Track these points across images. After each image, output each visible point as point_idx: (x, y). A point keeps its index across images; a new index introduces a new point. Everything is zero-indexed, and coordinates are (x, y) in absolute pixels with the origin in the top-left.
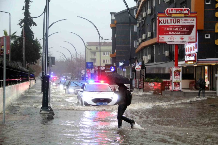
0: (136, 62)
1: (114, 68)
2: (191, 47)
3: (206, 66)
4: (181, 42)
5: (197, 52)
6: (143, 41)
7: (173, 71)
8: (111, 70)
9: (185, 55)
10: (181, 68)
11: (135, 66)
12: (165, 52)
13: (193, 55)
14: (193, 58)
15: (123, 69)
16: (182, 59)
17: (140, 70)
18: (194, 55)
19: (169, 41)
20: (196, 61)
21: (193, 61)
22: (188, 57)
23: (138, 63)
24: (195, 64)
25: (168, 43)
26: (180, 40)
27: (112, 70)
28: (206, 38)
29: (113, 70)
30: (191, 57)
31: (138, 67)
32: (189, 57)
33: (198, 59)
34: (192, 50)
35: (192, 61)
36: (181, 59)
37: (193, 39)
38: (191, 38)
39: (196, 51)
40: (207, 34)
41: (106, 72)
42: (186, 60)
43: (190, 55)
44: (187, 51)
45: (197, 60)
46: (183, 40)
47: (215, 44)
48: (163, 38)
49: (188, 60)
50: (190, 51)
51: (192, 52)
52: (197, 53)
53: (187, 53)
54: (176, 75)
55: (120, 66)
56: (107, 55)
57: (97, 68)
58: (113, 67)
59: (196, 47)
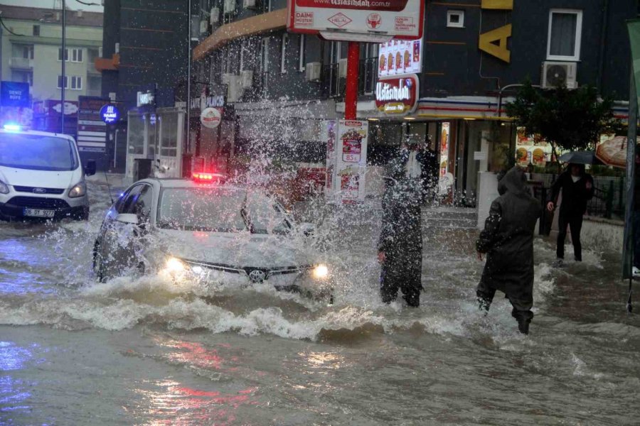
0: (203, 95)
1: (115, 111)
2: (398, 55)
3: (443, 123)
4: (369, 33)
5: (419, 71)
6: (224, 18)
7: (340, 136)
8: (104, 119)
9: (378, 80)
10: (365, 124)
11: (199, 111)
12: (304, 65)
13: (405, 84)
14: (403, 93)
15: (148, 117)
16: (366, 94)
17: (215, 124)
18: (409, 82)
19: (329, 30)
20: (412, 105)
21: (404, 101)
22: (387, 87)
23: (209, 99)
24: (409, 115)
25: (327, 36)
26: (367, 27)
27: (107, 119)
28: (450, 24)
29: (110, 120)
30: (399, 88)
31: (210, 113)
32: (391, 87)
33: (420, 98)
34: (402, 65)
35: (399, 101)
36: (363, 93)
37: (410, 28)
38: (405, 22)
39: (415, 67)
40: (455, 13)
41: (80, 122)
42: (379, 97)
43: (394, 82)
44: (386, 67)
45: (419, 102)
46: (379, 28)
47: (481, 47)
48: (308, 18)
49: (388, 98)
50: (394, 66)
51: (400, 71)
52: (417, 74)
53: (383, 74)
54: (349, 149)
55: (138, 105)
56: (75, 59)
57: (46, 109)
58: (110, 109)
59: (415, 53)
